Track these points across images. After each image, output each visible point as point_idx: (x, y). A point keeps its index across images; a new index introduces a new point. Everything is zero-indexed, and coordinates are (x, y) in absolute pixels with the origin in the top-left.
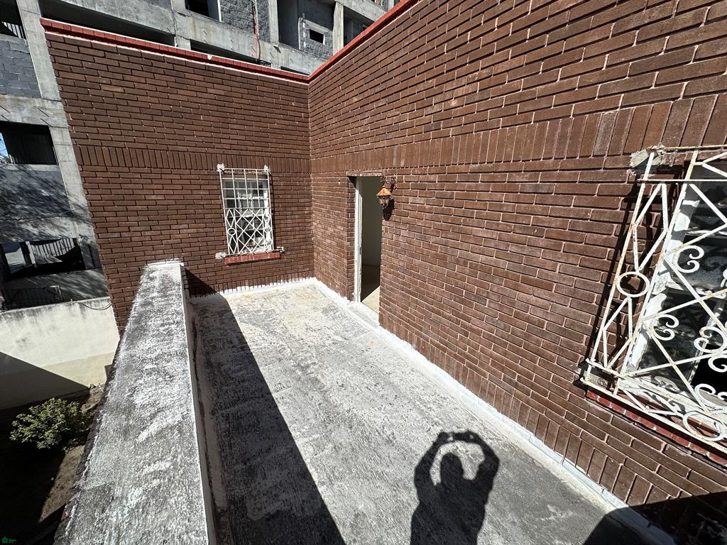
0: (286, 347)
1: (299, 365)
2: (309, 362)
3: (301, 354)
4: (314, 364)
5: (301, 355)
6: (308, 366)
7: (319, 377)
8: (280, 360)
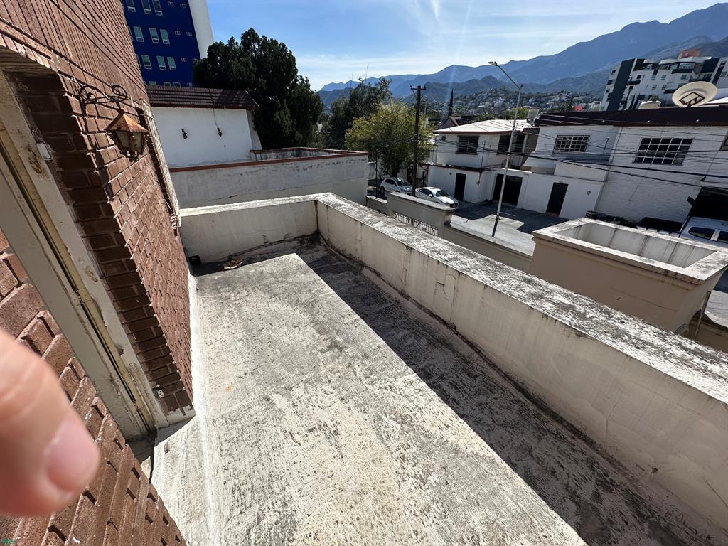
0: (365, 381)
1: (341, 350)
2: (328, 354)
3: (340, 367)
4: (322, 352)
5: (339, 364)
6: (330, 348)
7: (317, 335)
8: (366, 356)
